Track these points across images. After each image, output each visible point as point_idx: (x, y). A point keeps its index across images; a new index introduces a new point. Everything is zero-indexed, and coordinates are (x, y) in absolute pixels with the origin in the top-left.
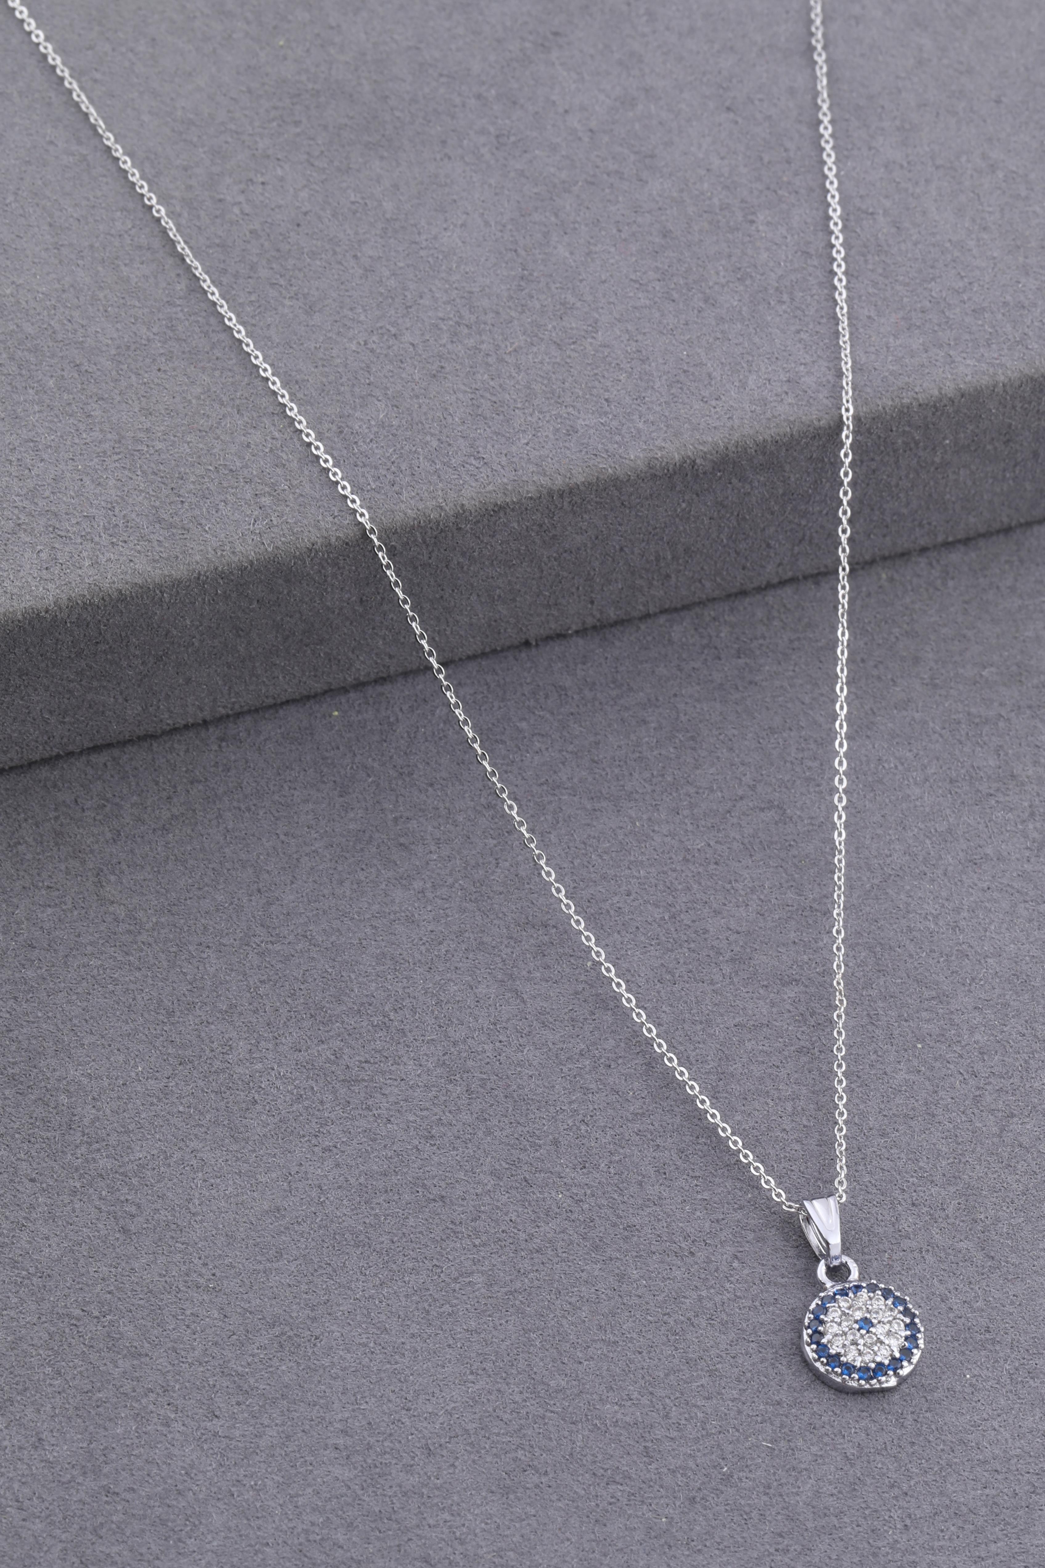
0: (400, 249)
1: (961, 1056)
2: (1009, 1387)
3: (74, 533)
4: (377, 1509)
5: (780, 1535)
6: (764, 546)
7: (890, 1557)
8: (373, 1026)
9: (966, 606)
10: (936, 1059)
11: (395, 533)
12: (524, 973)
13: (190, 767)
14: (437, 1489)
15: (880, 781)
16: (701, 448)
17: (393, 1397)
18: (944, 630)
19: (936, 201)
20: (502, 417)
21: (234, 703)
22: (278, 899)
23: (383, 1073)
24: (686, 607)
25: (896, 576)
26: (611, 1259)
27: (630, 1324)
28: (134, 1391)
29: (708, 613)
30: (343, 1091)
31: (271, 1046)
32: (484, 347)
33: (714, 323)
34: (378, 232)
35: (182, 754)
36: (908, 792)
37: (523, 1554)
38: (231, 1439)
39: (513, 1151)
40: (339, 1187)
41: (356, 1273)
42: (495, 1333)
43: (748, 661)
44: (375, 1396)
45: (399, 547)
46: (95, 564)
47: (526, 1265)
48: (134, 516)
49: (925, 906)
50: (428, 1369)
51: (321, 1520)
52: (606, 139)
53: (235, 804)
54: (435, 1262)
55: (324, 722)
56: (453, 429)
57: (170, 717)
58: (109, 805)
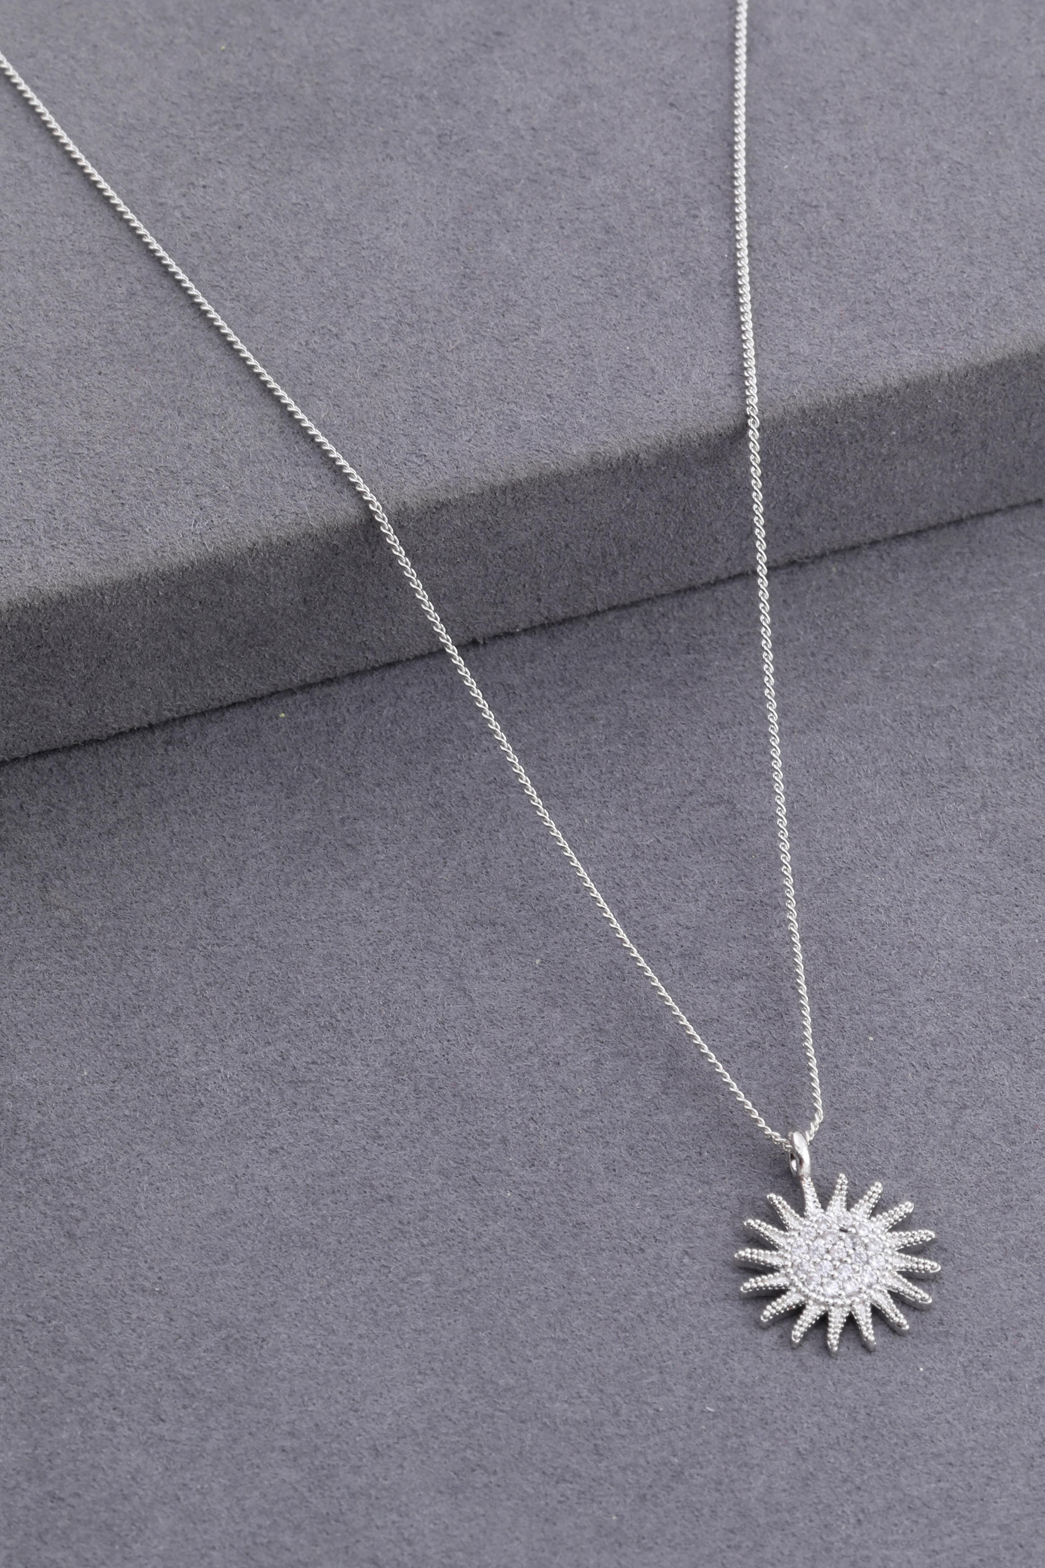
0: (342, 249)
1: (913, 1048)
2: (963, 1380)
3: (14, 537)
4: (324, 1511)
5: (732, 1531)
6: (712, 541)
7: (843, 1552)
8: (320, 1027)
9: (917, 599)
10: (888, 1052)
11: (337, 531)
12: (472, 972)
13: (136, 771)
14: (386, 1489)
15: (831, 775)
16: (644, 442)
17: (340, 1398)
18: (895, 623)
19: (880, 193)
20: (443, 415)
21: (179, 706)
22: (224, 902)
23: (330, 1073)
24: (635, 604)
25: (846, 570)
26: (560, 1257)
27: (579, 1322)
28: (79, 1396)
29: (657, 609)
30: (289, 1092)
31: (217, 1049)
32: (425, 345)
33: (657, 318)
34: (320, 233)
35: (128, 758)
36: (859, 785)
37: (472, 1554)
38: (177, 1443)
39: (461, 1150)
40: (287, 1189)
41: (303, 1275)
42: (444, 1333)
43: (697, 656)
44: (322, 1398)
45: (341, 545)
46: (35, 567)
47: (474, 1264)
48: (74, 518)
49: (877, 899)
50: (375, 1370)
51: (268, 1523)
52: (548, 137)
53: (181, 807)
54: (383, 1262)
55: (271, 724)
56: (395, 428)
57: (116, 721)
58: (55, 811)
